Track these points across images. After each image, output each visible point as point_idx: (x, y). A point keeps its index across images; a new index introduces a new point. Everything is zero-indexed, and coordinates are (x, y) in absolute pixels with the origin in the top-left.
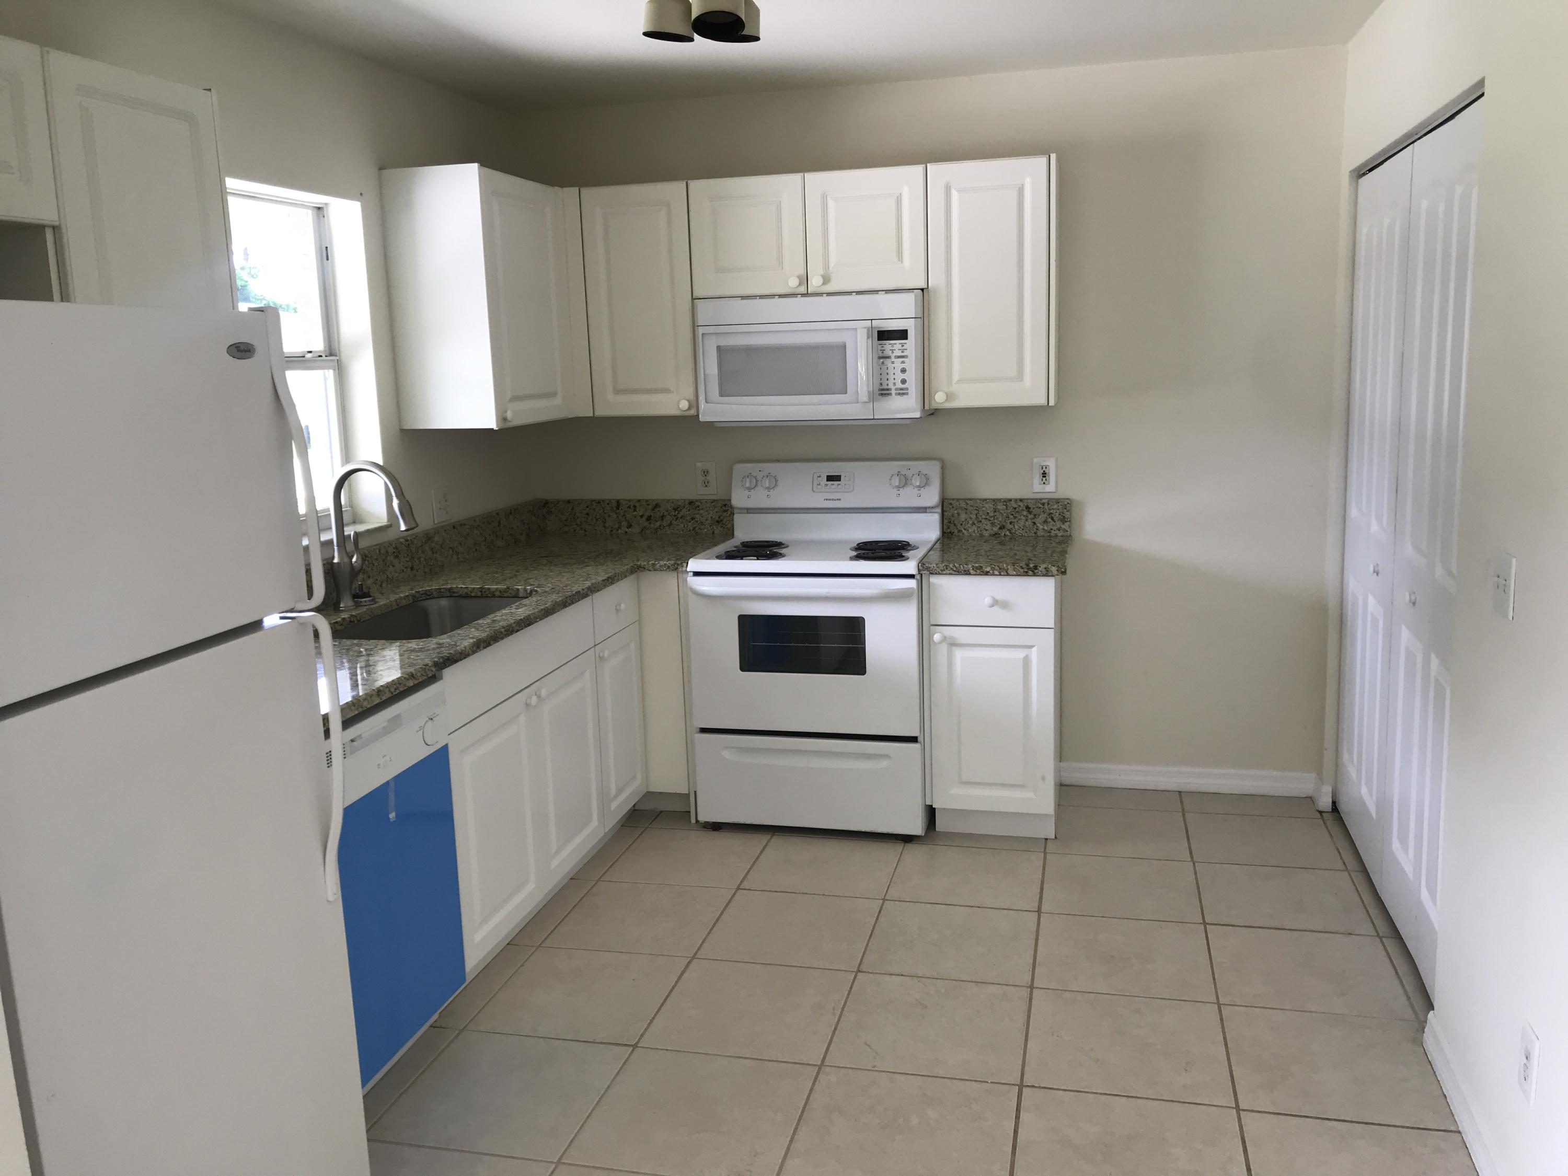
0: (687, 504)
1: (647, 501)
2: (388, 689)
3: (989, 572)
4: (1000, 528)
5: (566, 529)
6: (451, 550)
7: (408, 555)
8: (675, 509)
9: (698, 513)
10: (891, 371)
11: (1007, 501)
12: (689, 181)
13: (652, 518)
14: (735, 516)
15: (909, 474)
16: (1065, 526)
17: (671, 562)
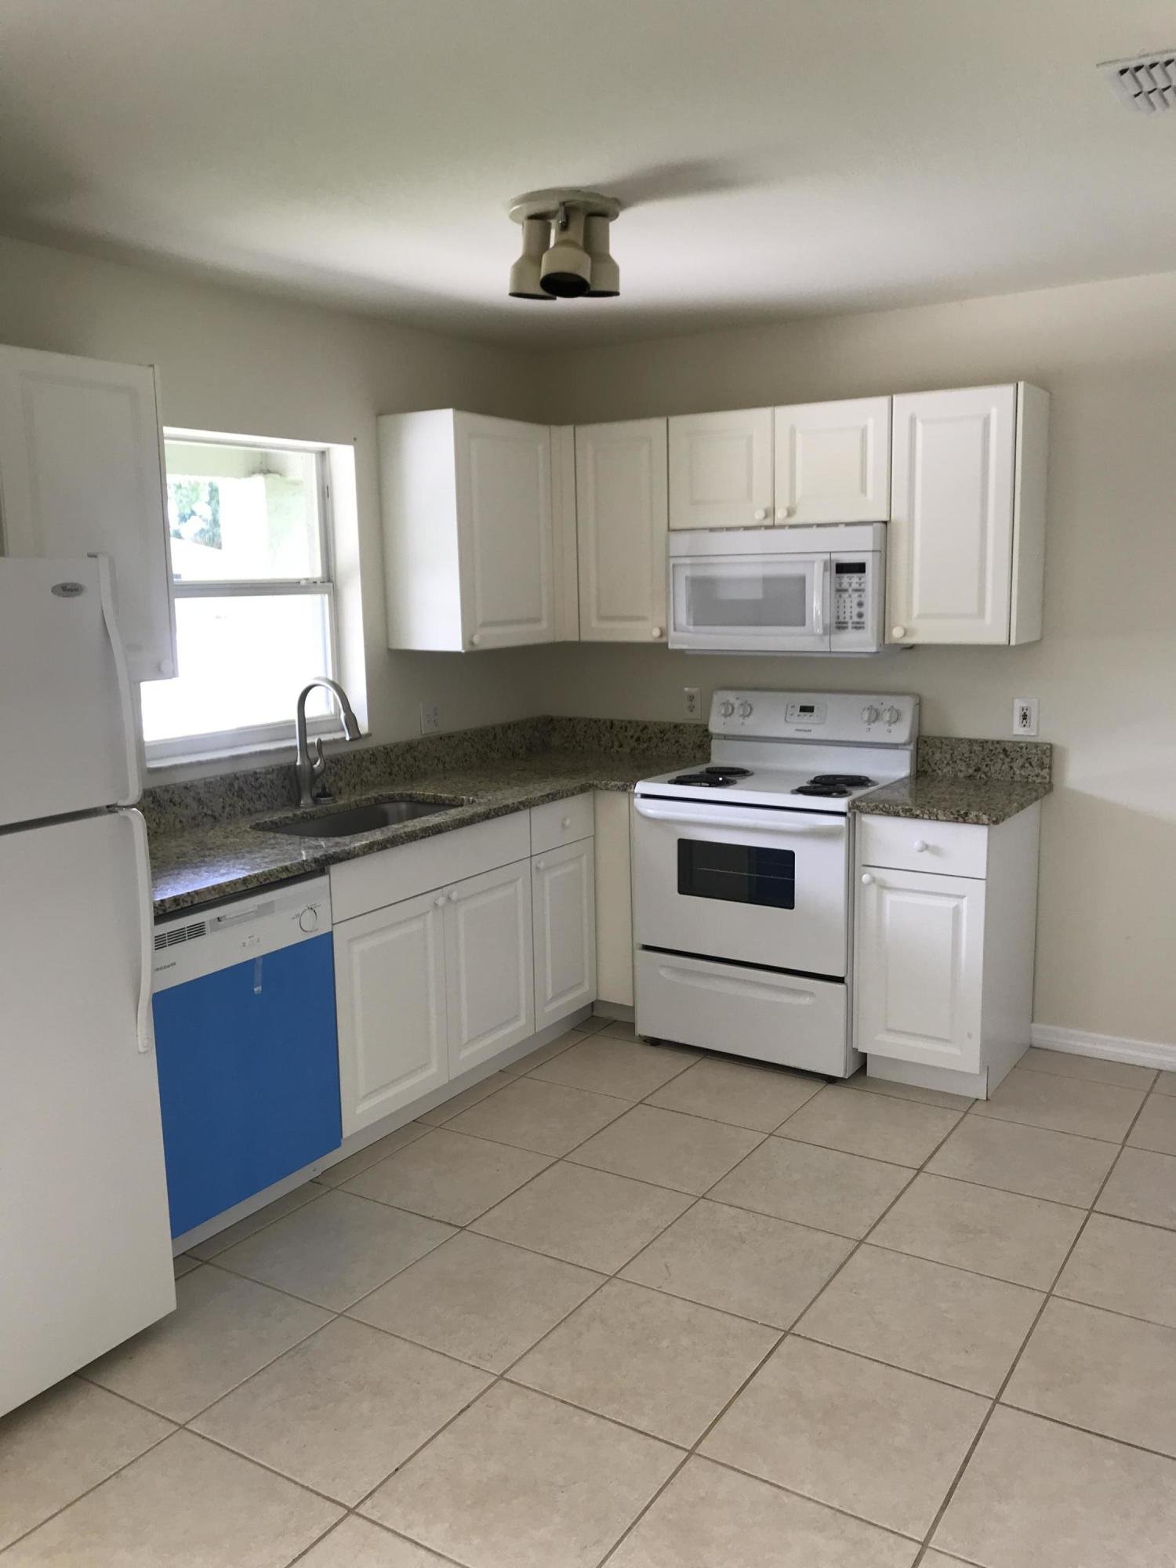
0: (672, 727)
1: (637, 722)
2: (256, 879)
3: (919, 815)
4: (976, 770)
5: (567, 745)
6: (436, 760)
7: (386, 762)
8: (661, 732)
9: (682, 737)
10: (848, 605)
11: (983, 743)
12: (670, 418)
13: (641, 739)
14: (713, 741)
15: (881, 708)
16: (1045, 772)
17: (622, 783)
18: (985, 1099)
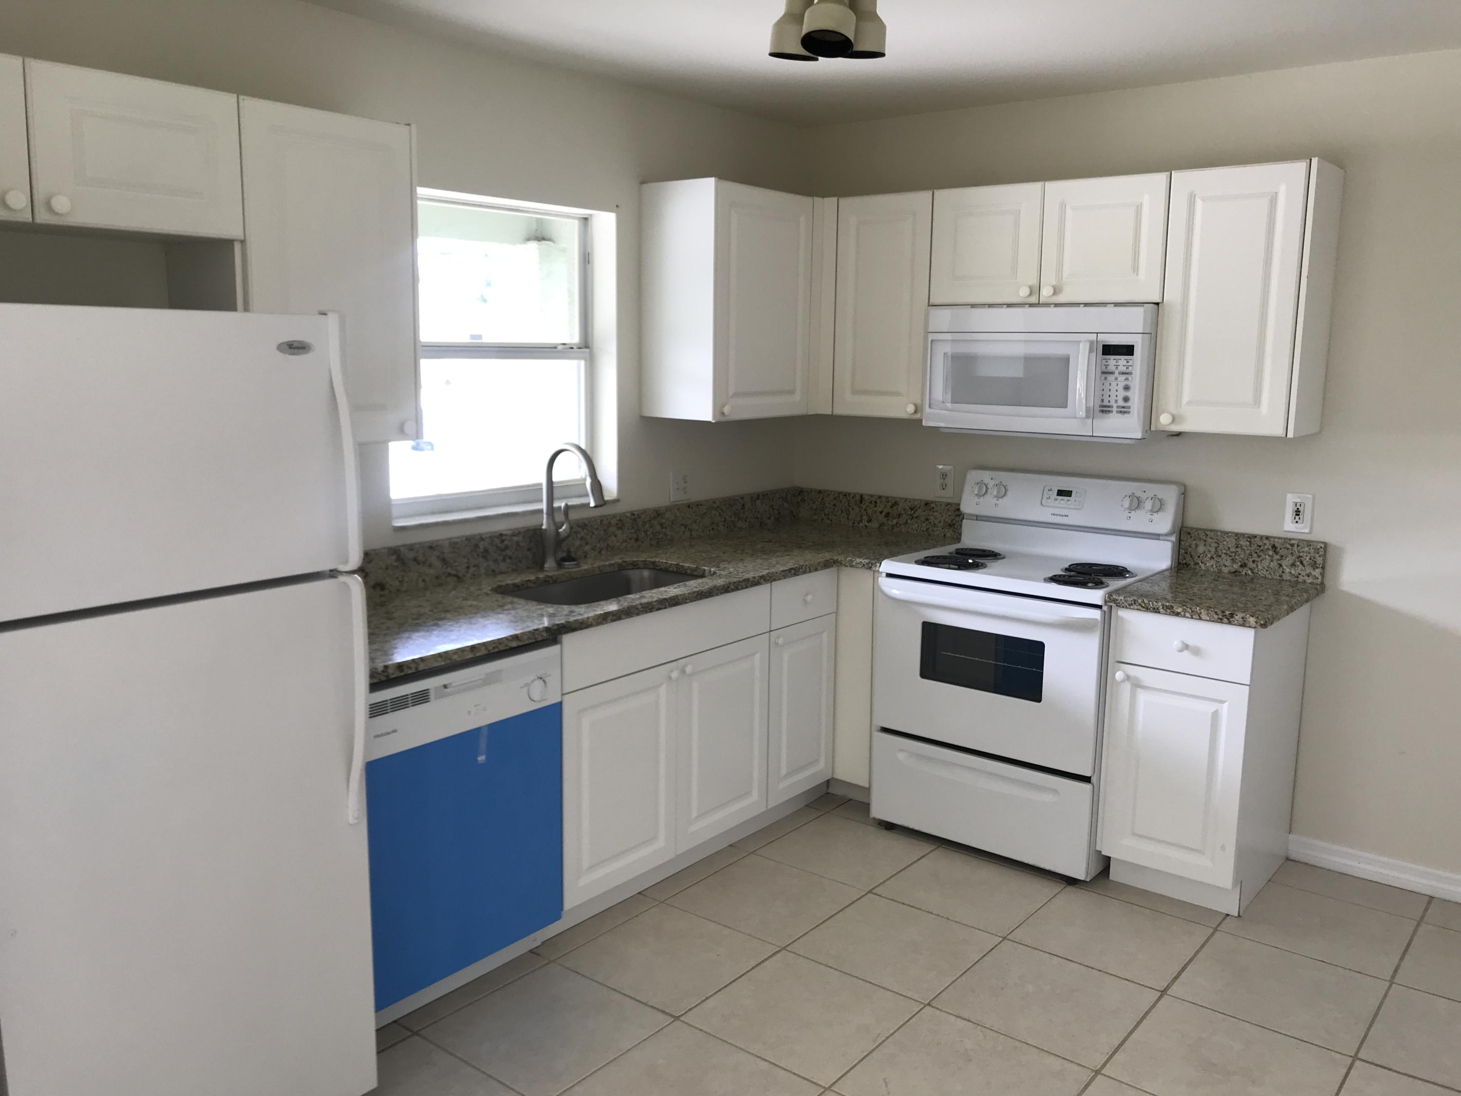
0: (922, 504)
1: (887, 498)
3: (1180, 613)
4: (1241, 566)
5: (816, 517)
6: (683, 528)
7: (632, 528)
8: (911, 509)
9: (932, 515)
10: (1114, 388)
11: (1251, 538)
12: (935, 191)
13: (890, 515)
14: (964, 521)
15: (1143, 496)
16: (1317, 572)
17: (867, 561)
18: (1237, 915)
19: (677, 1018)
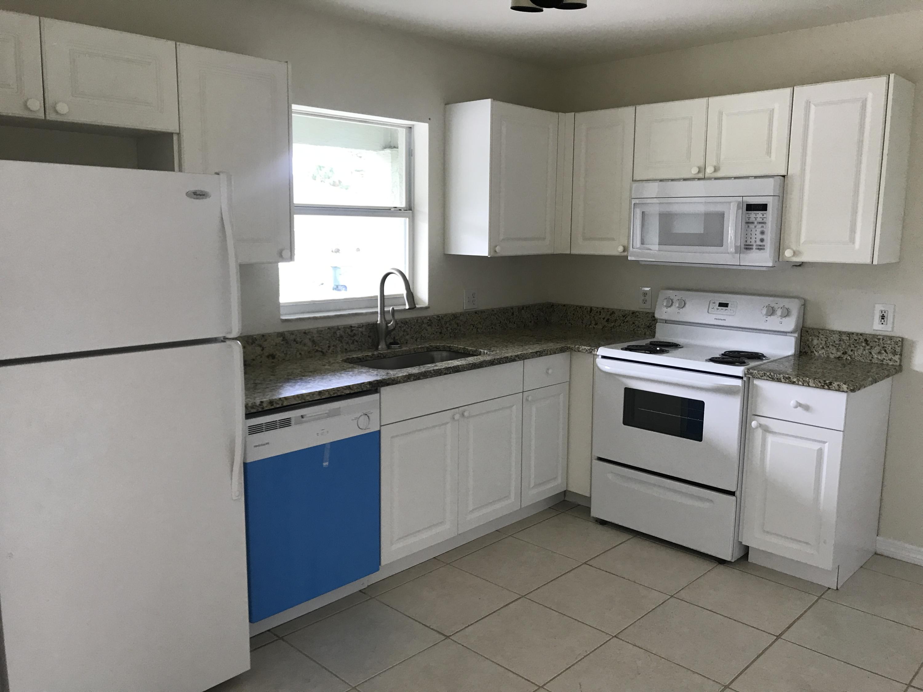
0: (631, 313)
1: (608, 309)
2: (328, 393)
3: (795, 382)
4: (843, 353)
5: (561, 322)
6: (472, 327)
7: (438, 325)
8: (624, 316)
9: (637, 320)
10: (753, 232)
11: (850, 334)
12: (637, 106)
13: (610, 320)
14: (657, 324)
15: (776, 306)
16: (897, 358)
17: (589, 348)
18: (836, 588)
19: (448, 637)
